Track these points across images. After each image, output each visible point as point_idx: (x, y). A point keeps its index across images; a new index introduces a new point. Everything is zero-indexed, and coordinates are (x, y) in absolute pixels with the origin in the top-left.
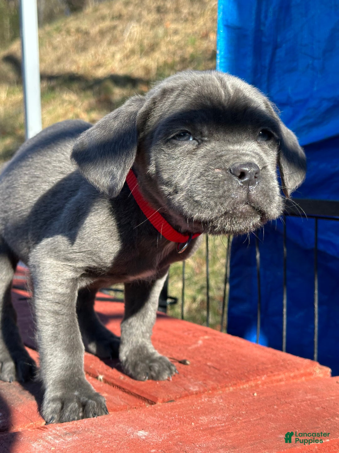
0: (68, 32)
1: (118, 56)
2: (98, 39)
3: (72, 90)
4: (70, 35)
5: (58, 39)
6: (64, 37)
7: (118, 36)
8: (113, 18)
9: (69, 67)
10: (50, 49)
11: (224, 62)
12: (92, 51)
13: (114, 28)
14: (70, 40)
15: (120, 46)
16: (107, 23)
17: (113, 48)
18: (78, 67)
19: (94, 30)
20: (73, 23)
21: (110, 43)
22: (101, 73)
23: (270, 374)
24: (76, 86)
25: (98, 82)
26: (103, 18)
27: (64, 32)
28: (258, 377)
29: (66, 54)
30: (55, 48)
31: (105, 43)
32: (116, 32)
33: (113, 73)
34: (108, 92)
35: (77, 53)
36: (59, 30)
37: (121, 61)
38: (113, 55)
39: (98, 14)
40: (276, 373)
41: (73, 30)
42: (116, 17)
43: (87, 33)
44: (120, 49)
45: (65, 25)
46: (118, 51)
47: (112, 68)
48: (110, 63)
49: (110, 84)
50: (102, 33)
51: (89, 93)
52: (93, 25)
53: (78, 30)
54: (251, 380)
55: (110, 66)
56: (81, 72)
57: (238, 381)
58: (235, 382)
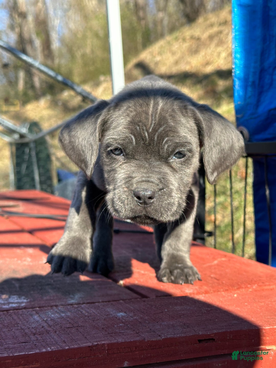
0: (184, 40)
1: (223, 55)
2: (208, 42)
3: (186, 85)
4: (186, 42)
5: (176, 46)
6: (181, 44)
7: (224, 39)
8: (220, 24)
9: (185, 67)
10: (169, 55)
11: (238, 35)
12: (202, 53)
13: (221, 32)
14: (186, 45)
15: (225, 46)
16: (215, 29)
17: (220, 49)
18: (192, 67)
19: (205, 36)
20: (188, 32)
21: (218, 45)
22: (209, 69)
23: (261, 284)
24: (189, 82)
25: (207, 77)
26: (212, 25)
27: (180, 40)
28: (249, 286)
29: (182, 58)
30: (173, 53)
31: (213, 45)
32: (222, 36)
33: (219, 69)
34: (214, 84)
35: (192, 55)
36: (177, 39)
37: (225, 58)
38: (219, 54)
39: (208, 22)
40: (267, 283)
41: (188, 37)
42: (223, 23)
43: (199, 39)
44: (226, 49)
45: (182, 34)
46: (224, 51)
47: (218, 65)
48: (217, 61)
49: (216, 78)
50: (211, 38)
51: (198, 87)
52: (204, 32)
53: (192, 38)
54: (243, 288)
55: (217, 63)
56: (194, 70)
57: (230, 288)
58: (227, 288)
